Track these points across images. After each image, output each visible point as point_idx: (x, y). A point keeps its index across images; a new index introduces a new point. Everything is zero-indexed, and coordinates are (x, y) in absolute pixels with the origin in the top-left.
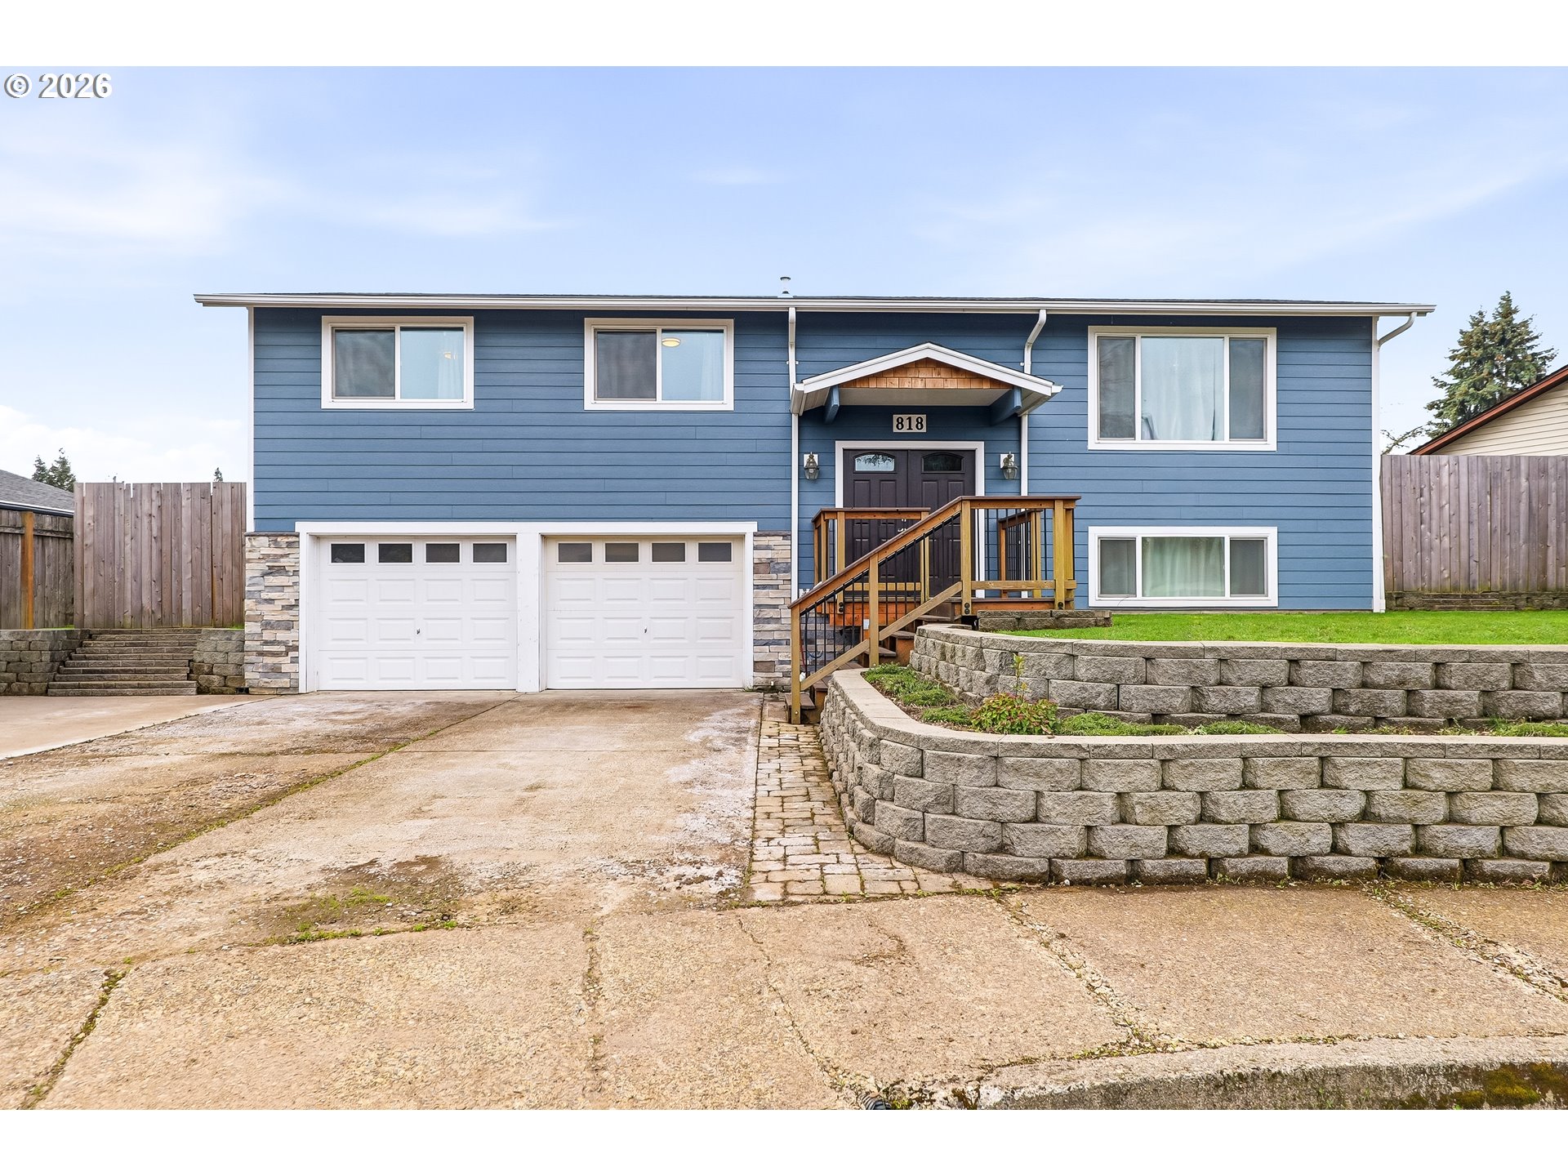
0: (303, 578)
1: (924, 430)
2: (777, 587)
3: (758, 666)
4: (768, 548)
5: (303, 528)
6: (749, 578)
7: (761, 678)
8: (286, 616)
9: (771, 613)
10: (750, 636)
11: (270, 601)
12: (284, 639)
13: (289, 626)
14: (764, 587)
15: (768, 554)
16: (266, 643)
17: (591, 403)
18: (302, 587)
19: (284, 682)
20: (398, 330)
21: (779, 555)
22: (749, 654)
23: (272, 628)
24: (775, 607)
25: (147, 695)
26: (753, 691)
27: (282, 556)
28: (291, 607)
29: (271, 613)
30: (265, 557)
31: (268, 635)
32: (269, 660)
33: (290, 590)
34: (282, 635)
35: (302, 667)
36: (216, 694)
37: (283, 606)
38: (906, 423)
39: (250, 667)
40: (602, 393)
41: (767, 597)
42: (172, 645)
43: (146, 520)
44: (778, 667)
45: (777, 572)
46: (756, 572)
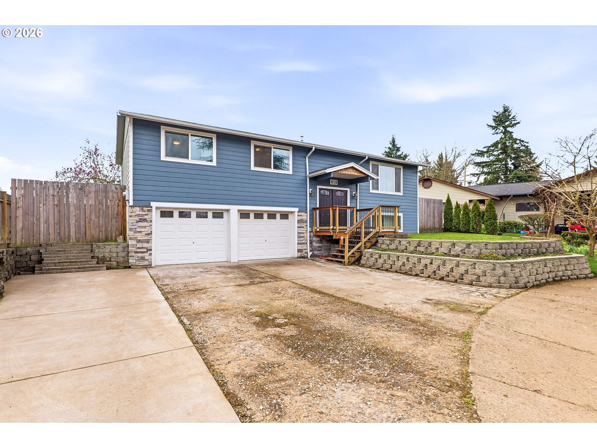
0: (154, 223)
1: (337, 184)
2: (303, 227)
3: (299, 251)
4: (301, 216)
5: (154, 204)
6: (296, 225)
7: (299, 254)
8: (147, 238)
9: (302, 235)
10: (296, 242)
11: (140, 232)
12: (146, 247)
13: (148, 241)
14: (300, 227)
15: (301, 218)
16: (139, 248)
17: (253, 168)
18: (153, 227)
19: (146, 263)
20: (190, 136)
21: (304, 218)
22: (296, 247)
23: (141, 242)
24: (303, 233)
25: (83, 271)
26: (297, 258)
27: (145, 215)
28: (149, 234)
29: (140, 237)
30: (138, 215)
31: (139, 245)
32: (140, 255)
33: (148, 228)
34: (145, 245)
35: (153, 257)
36: (115, 269)
37: (145, 234)
38: (333, 182)
39: (132, 258)
40: (256, 165)
41: (301, 230)
42: (78, 250)
43: (51, 197)
44: (304, 251)
45: (303, 223)
46: (298, 223)
